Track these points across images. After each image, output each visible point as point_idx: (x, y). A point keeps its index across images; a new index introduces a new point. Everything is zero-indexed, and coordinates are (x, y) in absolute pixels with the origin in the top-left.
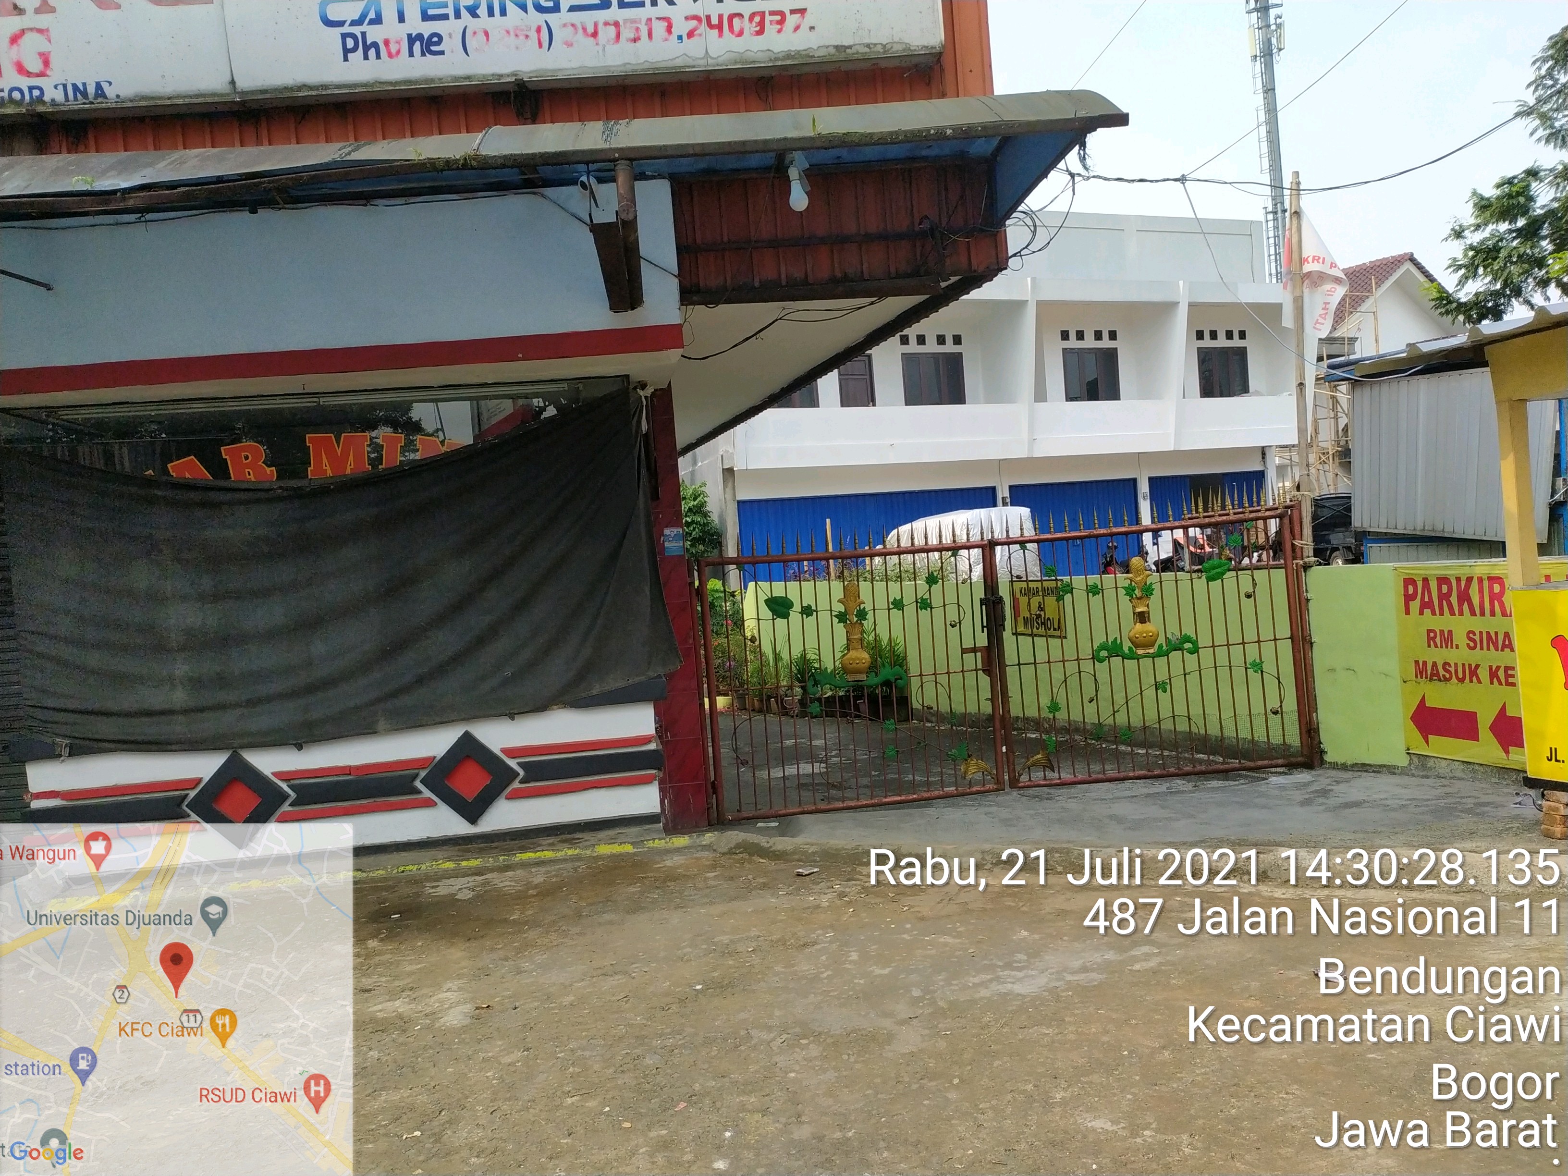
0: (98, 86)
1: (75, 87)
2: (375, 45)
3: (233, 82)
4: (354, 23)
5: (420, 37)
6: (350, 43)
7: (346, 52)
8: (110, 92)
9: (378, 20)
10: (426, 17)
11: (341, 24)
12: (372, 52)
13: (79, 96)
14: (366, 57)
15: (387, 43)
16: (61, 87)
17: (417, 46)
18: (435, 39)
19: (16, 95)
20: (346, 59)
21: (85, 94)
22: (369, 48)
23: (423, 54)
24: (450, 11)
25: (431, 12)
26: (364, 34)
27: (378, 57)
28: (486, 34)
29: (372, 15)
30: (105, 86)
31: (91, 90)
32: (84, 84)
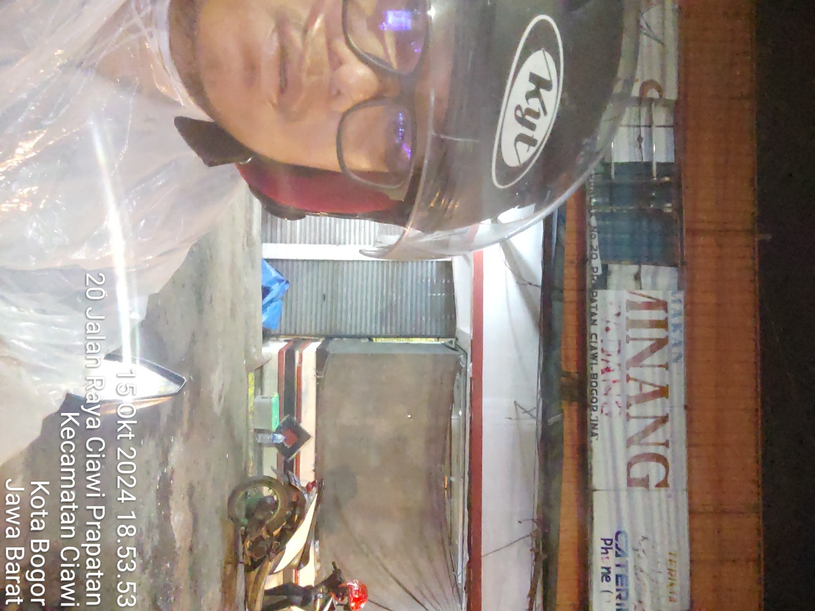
0: (597, 434)
1: (597, 425)
2: (607, 553)
3: (596, 490)
4: (616, 545)
5: (609, 572)
6: (608, 542)
7: (605, 540)
8: (594, 439)
9: (617, 555)
10: (617, 576)
11: (617, 539)
12: (604, 551)
13: (593, 426)
14: (602, 548)
15: (608, 558)
16: (596, 419)
17: (605, 571)
18: (608, 579)
19: (594, 400)
20: (602, 539)
21: (594, 428)
22: (606, 550)
23: (602, 573)
24: (620, 587)
25: (619, 579)
26: (611, 548)
27: (602, 553)
28: (609, 602)
29: (619, 553)
30: (596, 437)
31: (595, 431)
32: (597, 429)
